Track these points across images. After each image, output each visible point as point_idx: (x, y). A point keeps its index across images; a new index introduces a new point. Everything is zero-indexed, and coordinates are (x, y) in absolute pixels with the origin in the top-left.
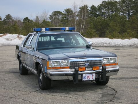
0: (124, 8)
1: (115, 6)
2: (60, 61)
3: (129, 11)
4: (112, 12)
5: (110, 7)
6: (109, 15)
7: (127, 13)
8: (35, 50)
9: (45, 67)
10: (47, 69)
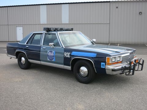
2: (117, 56)
8: (63, 47)
9: (102, 63)
10: (105, 65)
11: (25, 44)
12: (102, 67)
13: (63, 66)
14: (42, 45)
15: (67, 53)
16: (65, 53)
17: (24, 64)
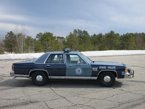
8: (89, 64)
9: (122, 72)
10: (125, 73)
11: (44, 63)
13: (90, 77)
15: (95, 68)
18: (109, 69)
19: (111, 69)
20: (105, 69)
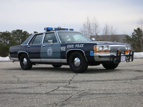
0: (15, 38)
1: (9, 36)
3: (19, 40)
4: (7, 40)
5: (5, 37)
6: (4, 43)
7: (18, 41)
8: (60, 43)
10: (93, 53)
11: (27, 45)
12: (91, 55)
13: (60, 60)
14: (42, 43)
15: (63, 47)
16: (62, 47)
17: (25, 64)
18: (77, 48)
19: (78, 48)
20: (72, 48)
